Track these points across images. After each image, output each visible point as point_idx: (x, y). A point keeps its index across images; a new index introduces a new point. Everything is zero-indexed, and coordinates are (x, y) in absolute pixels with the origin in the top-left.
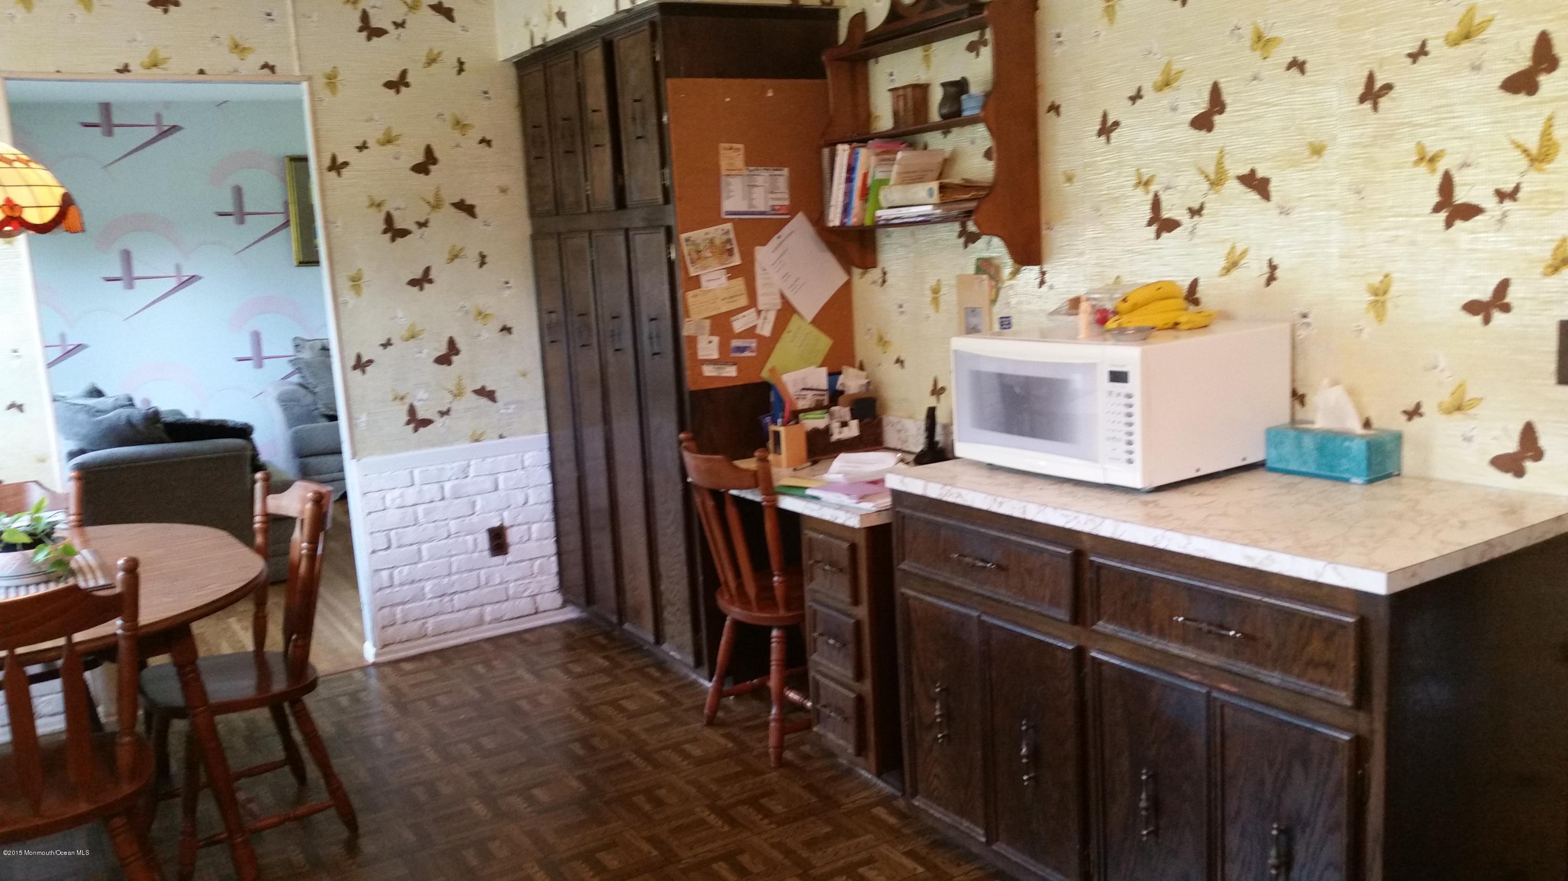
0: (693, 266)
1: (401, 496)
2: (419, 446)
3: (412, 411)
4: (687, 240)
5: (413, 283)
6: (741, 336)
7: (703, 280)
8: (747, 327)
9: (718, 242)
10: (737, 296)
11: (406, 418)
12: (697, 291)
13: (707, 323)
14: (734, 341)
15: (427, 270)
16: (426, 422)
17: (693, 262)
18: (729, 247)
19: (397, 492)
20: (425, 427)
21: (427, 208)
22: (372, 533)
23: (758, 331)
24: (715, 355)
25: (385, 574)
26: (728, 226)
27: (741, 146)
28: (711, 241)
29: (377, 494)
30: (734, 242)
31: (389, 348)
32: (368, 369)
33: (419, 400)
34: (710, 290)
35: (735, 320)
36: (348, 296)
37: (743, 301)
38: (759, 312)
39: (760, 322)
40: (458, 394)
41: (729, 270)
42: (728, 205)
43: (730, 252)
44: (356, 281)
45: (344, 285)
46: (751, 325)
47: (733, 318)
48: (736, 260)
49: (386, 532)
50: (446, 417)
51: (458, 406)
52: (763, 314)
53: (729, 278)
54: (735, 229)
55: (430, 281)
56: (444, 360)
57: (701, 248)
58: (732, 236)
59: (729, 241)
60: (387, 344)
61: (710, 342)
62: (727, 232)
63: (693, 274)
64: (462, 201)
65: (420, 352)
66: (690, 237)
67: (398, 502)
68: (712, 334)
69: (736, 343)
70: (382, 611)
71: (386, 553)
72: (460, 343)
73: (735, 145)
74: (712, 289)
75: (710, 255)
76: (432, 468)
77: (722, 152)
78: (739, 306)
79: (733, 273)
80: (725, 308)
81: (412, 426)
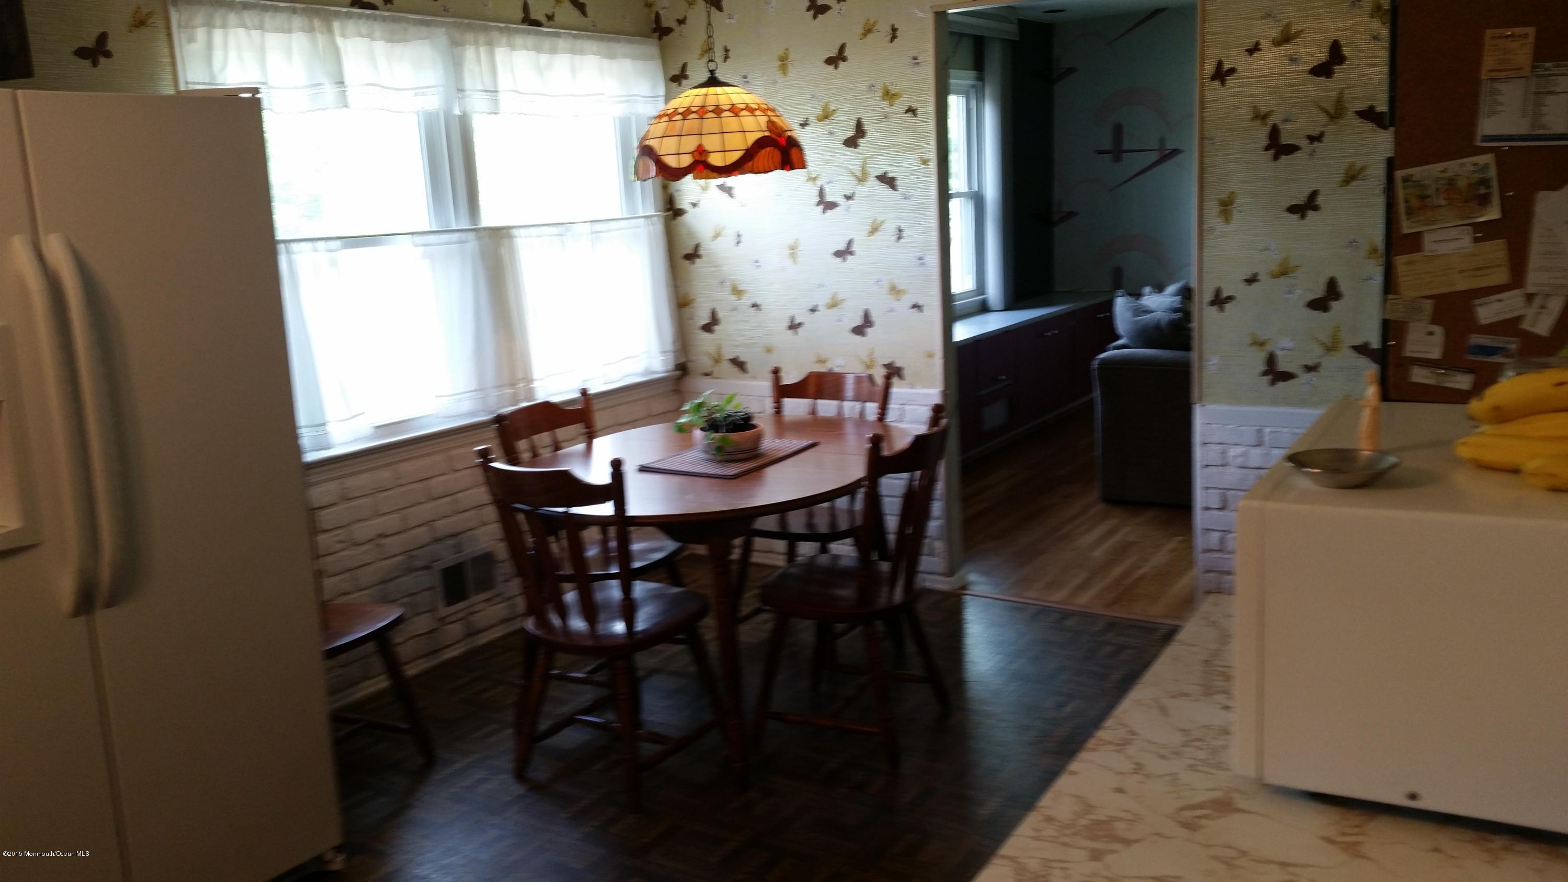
0: (1408, 219)
1: (1244, 455)
2: (1274, 402)
3: (1271, 360)
4: (1405, 180)
5: (1293, 209)
6: (1490, 329)
7: (1428, 242)
8: (1502, 317)
9: (1462, 183)
10: (1488, 268)
11: (1262, 367)
12: (1415, 256)
13: (1428, 305)
14: (1473, 335)
15: (1314, 195)
16: (1287, 376)
17: (1410, 213)
18: (1482, 191)
19: (1238, 450)
20: (1284, 381)
21: (1323, 118)
22: (1207, 488)
23: (1525, 326)
24: (1436, 354)
25: (1216, 536)
26: (1487, 159)
27: (1531, 31)
28: (1451, 182)
29: (1219, 447)
30: (1495, 184)
31: (1255, 285)
32: (1228, 306)
33: (1283, 350)
34: (1438, 256)
35: (1480, 305)
36: (1214, 220)
37: (1501, 276)
38: (1530, 297)
39: (1530, 312)
40: (1331, 347)
41: (1477, 227)
42: (1488, 126)
43: (1484, 201)
44: (1226, 206)
45: (1212, 208)
46: (1515, 314)
47: (1477, 302)
48: (1493, 214)
49: (1224, 491)
50: (1313, 374)
51: (1330, 362)
52: (1537, 301)
53: (1476, 240)
54: (1499, 163)
55: (1316, 208)
56: (1318, 305)
57: (1430, 191)
58: (1492, 173)
59: (1485, 182)
60: (1251, 280)
61: (1431, 333)
62: (1485, 167)
63: (1406, 230)
64: (1371, 108)
65: (1290, 293)
66: (1412, 175)
67: (1240, 461)
68: (1434, 321)
69: (1476, 339)
70: (1208, 575)
71: (1221, 513)
72: (1344, 286)
73: (1518, 30)
74: (1443, 255)
75: (1443, 202)
76: (1285, 430)
77: (1488, 41)
78: (1491, 284)
79: (1484, 232)
80: (1462, 285)
81: (1269, 377)
